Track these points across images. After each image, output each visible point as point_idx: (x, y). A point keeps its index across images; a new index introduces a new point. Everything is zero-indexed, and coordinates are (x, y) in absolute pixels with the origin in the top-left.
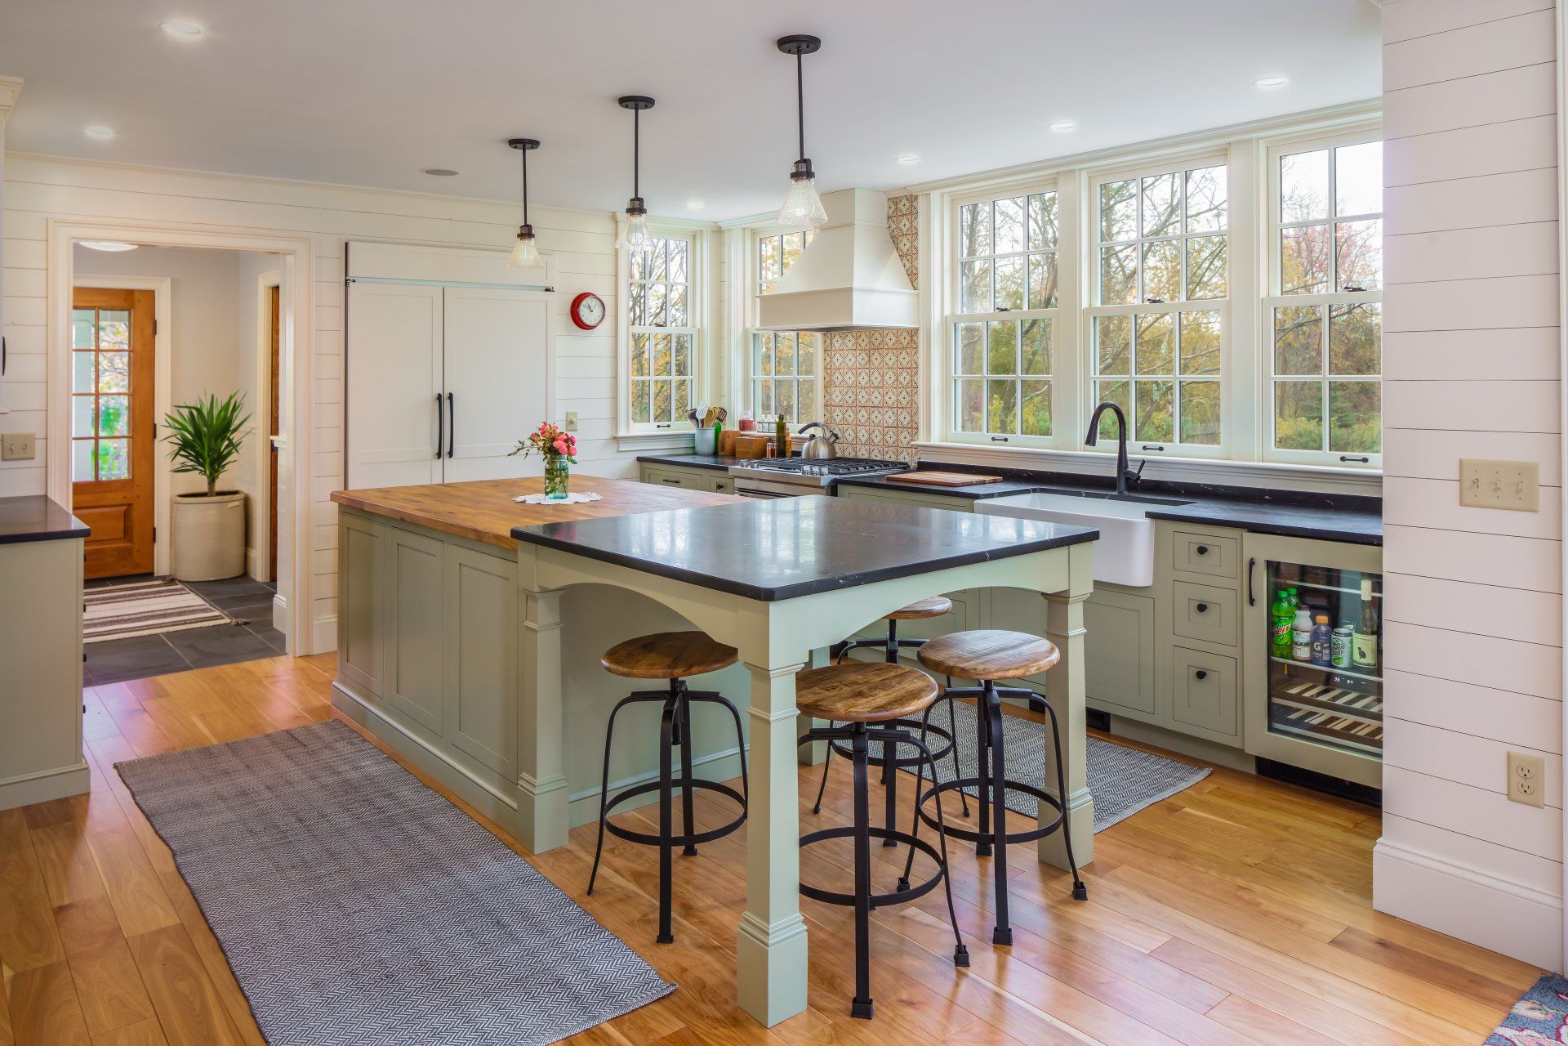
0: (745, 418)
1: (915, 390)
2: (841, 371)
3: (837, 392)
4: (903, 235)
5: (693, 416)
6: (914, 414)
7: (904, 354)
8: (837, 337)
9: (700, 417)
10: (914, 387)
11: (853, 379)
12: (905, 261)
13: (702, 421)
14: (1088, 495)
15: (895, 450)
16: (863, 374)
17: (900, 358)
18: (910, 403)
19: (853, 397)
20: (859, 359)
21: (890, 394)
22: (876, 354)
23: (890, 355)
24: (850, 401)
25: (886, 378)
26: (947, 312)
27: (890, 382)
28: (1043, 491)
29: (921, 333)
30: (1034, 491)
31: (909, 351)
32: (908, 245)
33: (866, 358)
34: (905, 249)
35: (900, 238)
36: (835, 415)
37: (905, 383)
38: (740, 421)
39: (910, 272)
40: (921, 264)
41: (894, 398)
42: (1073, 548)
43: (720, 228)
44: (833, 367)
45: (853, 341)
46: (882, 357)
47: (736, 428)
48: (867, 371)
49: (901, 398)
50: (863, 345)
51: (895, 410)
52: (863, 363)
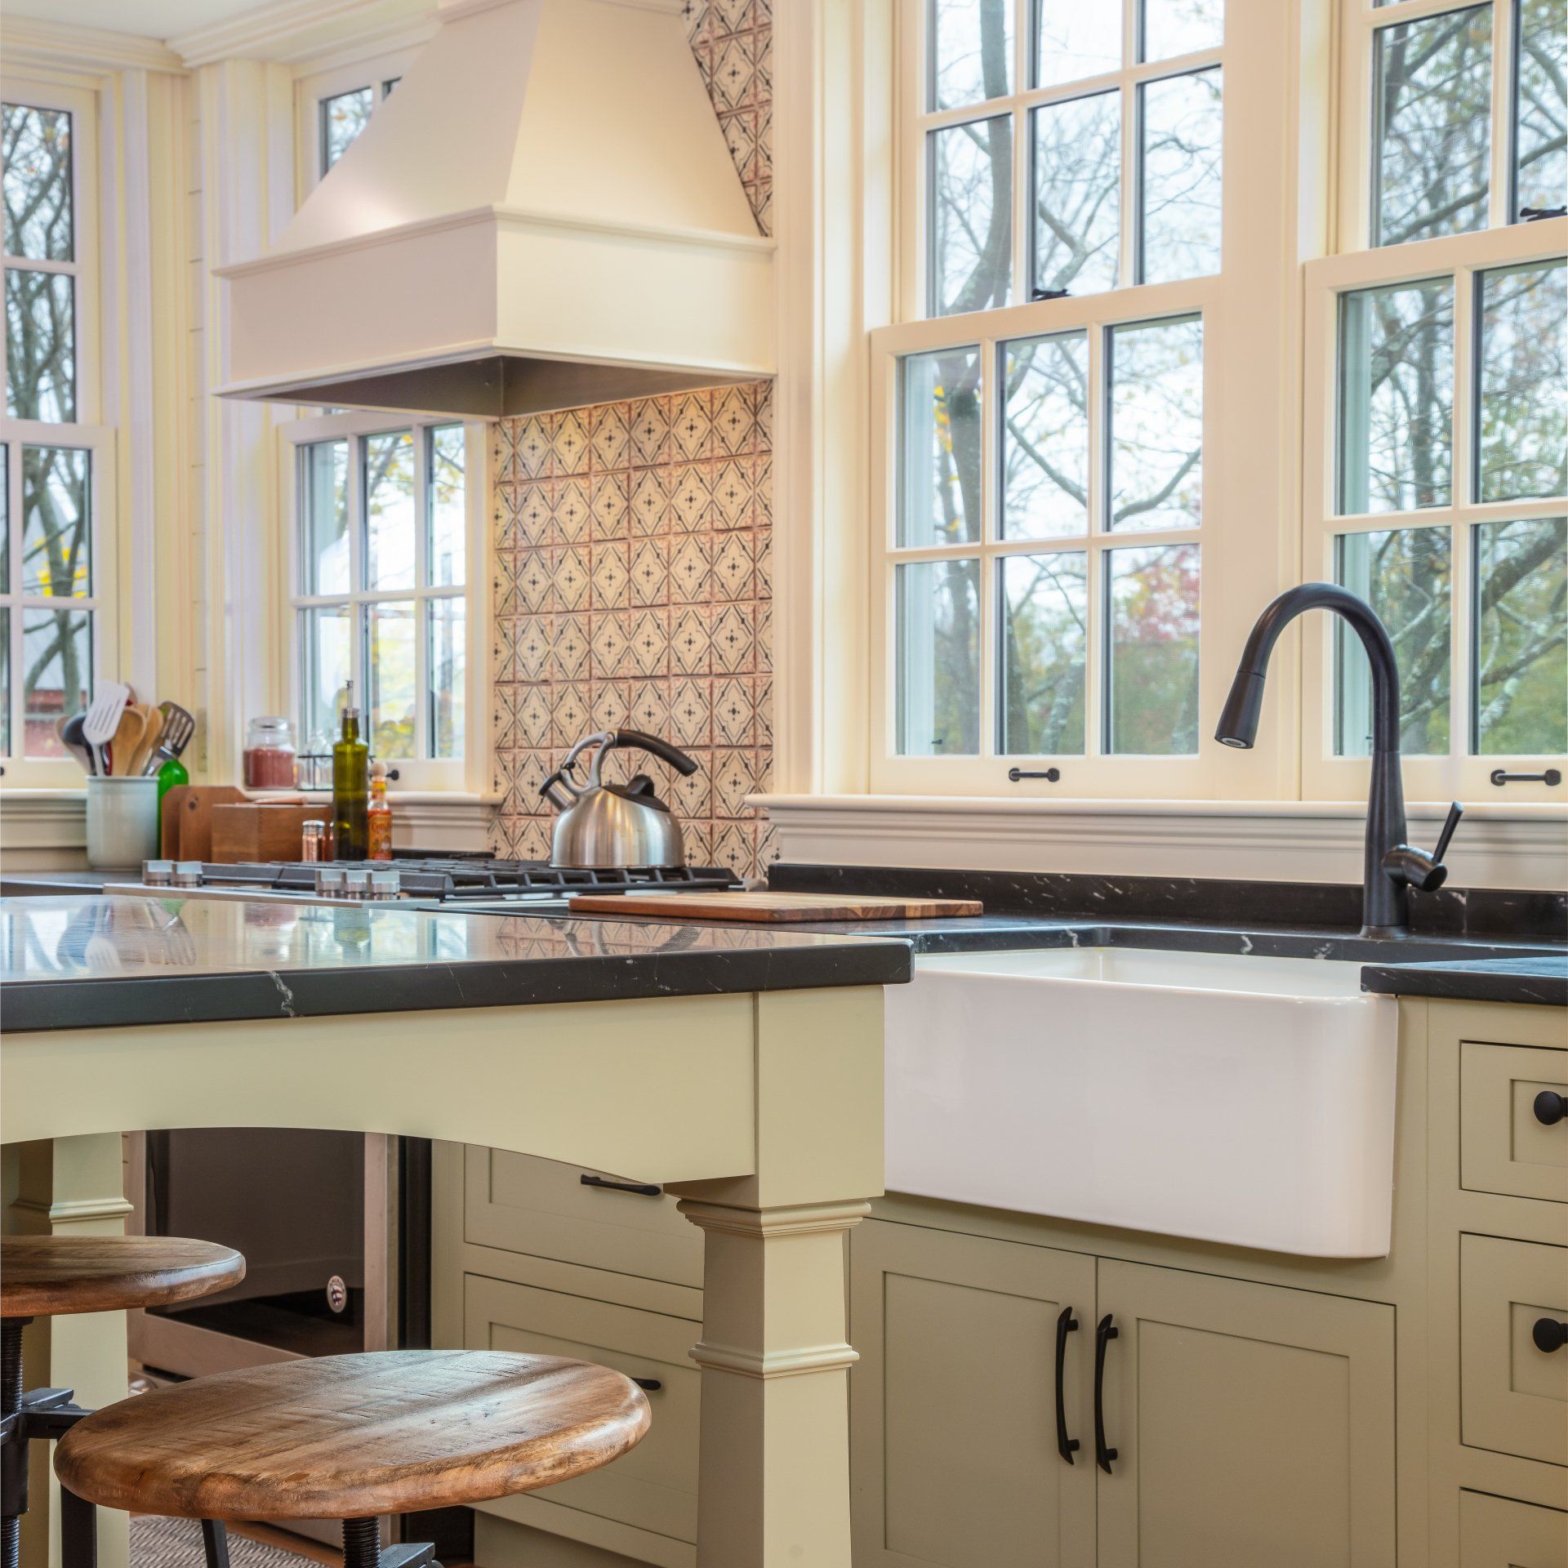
0: (265, 741)
1: (764, 608)
2: (545, 554)
3: (533, 633)
4: (729, 35)
5: (75, 737)
6: (760, 697)
7: (731, 478)
8: (534, 432)
9: (96, 735)
10: (759, 592)
11: (581, 580)
12: (734, 133)
13: (108, 747)
14: (1262, 948)
15: (704, 828)
16: (611, 562)
17: (721, 495)
18: (749, 657)
19: (581, 647)
20: (599, 507)
21: (691, 626)
22: (649, 486)
23: (691, 483)
24: (570, 663)
25: (679, 569)
26: (876, 317)
27: (690, 584)
28: (1119, 939)
29: (782, 397)
30: (1087, 939)
31: (745, 463)
32: (745, 71)
33: (619, 504)
34: (733, 89)
35: (720, 48)
36: (525, 716)
37: (733, 584)
38: (247, 755)
39: (748, 175)
40: (779, 140)
41: (701, 641)
42: (773, 1004)
43: (178, 59)
44: (523, 543)
45: (579, 442)
46: (668, 495)
47: (235, 779)
48: (621, 547)
49: (721, 638)
50: (609, 455)
51: (704, 683)
52: (609, 521)
